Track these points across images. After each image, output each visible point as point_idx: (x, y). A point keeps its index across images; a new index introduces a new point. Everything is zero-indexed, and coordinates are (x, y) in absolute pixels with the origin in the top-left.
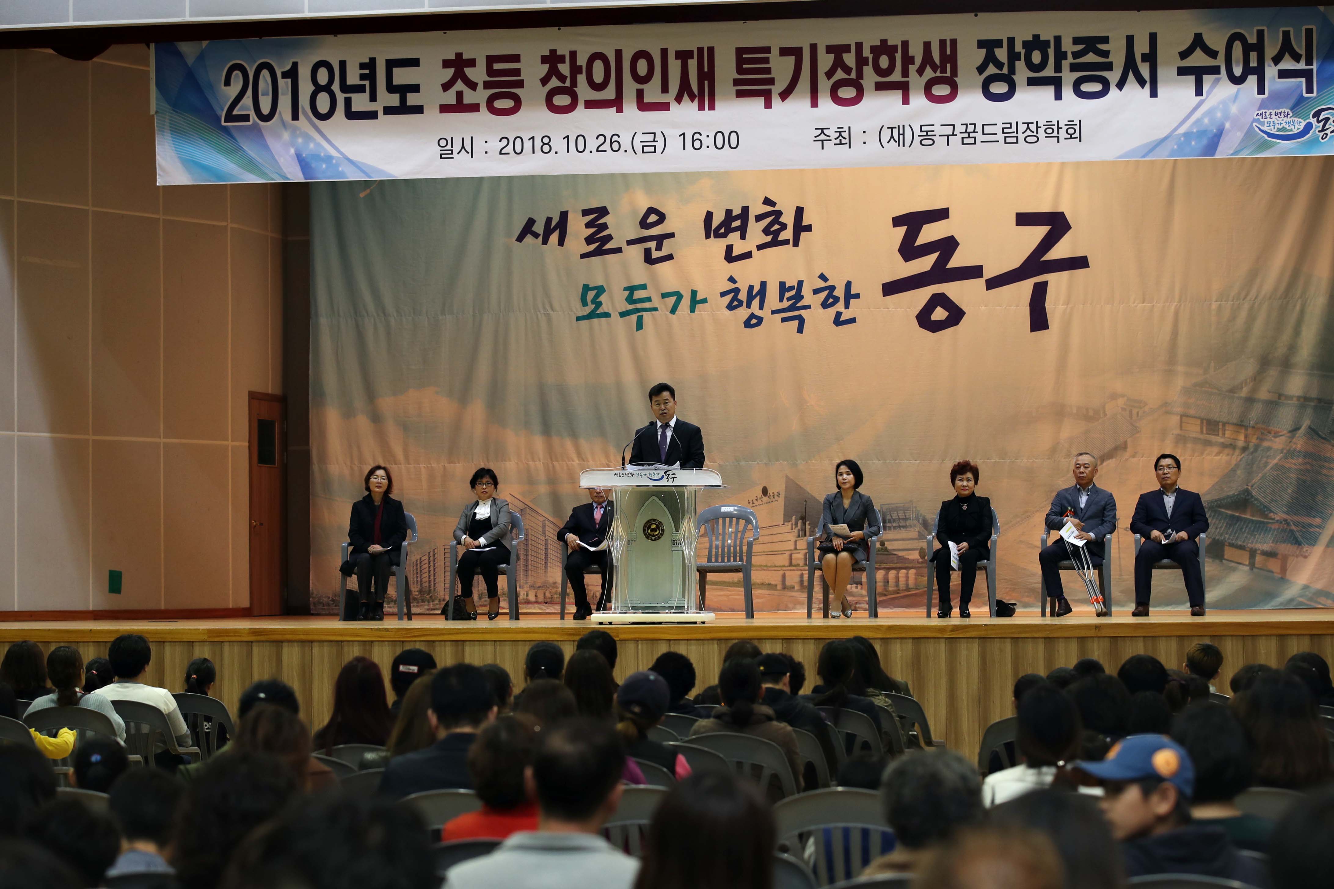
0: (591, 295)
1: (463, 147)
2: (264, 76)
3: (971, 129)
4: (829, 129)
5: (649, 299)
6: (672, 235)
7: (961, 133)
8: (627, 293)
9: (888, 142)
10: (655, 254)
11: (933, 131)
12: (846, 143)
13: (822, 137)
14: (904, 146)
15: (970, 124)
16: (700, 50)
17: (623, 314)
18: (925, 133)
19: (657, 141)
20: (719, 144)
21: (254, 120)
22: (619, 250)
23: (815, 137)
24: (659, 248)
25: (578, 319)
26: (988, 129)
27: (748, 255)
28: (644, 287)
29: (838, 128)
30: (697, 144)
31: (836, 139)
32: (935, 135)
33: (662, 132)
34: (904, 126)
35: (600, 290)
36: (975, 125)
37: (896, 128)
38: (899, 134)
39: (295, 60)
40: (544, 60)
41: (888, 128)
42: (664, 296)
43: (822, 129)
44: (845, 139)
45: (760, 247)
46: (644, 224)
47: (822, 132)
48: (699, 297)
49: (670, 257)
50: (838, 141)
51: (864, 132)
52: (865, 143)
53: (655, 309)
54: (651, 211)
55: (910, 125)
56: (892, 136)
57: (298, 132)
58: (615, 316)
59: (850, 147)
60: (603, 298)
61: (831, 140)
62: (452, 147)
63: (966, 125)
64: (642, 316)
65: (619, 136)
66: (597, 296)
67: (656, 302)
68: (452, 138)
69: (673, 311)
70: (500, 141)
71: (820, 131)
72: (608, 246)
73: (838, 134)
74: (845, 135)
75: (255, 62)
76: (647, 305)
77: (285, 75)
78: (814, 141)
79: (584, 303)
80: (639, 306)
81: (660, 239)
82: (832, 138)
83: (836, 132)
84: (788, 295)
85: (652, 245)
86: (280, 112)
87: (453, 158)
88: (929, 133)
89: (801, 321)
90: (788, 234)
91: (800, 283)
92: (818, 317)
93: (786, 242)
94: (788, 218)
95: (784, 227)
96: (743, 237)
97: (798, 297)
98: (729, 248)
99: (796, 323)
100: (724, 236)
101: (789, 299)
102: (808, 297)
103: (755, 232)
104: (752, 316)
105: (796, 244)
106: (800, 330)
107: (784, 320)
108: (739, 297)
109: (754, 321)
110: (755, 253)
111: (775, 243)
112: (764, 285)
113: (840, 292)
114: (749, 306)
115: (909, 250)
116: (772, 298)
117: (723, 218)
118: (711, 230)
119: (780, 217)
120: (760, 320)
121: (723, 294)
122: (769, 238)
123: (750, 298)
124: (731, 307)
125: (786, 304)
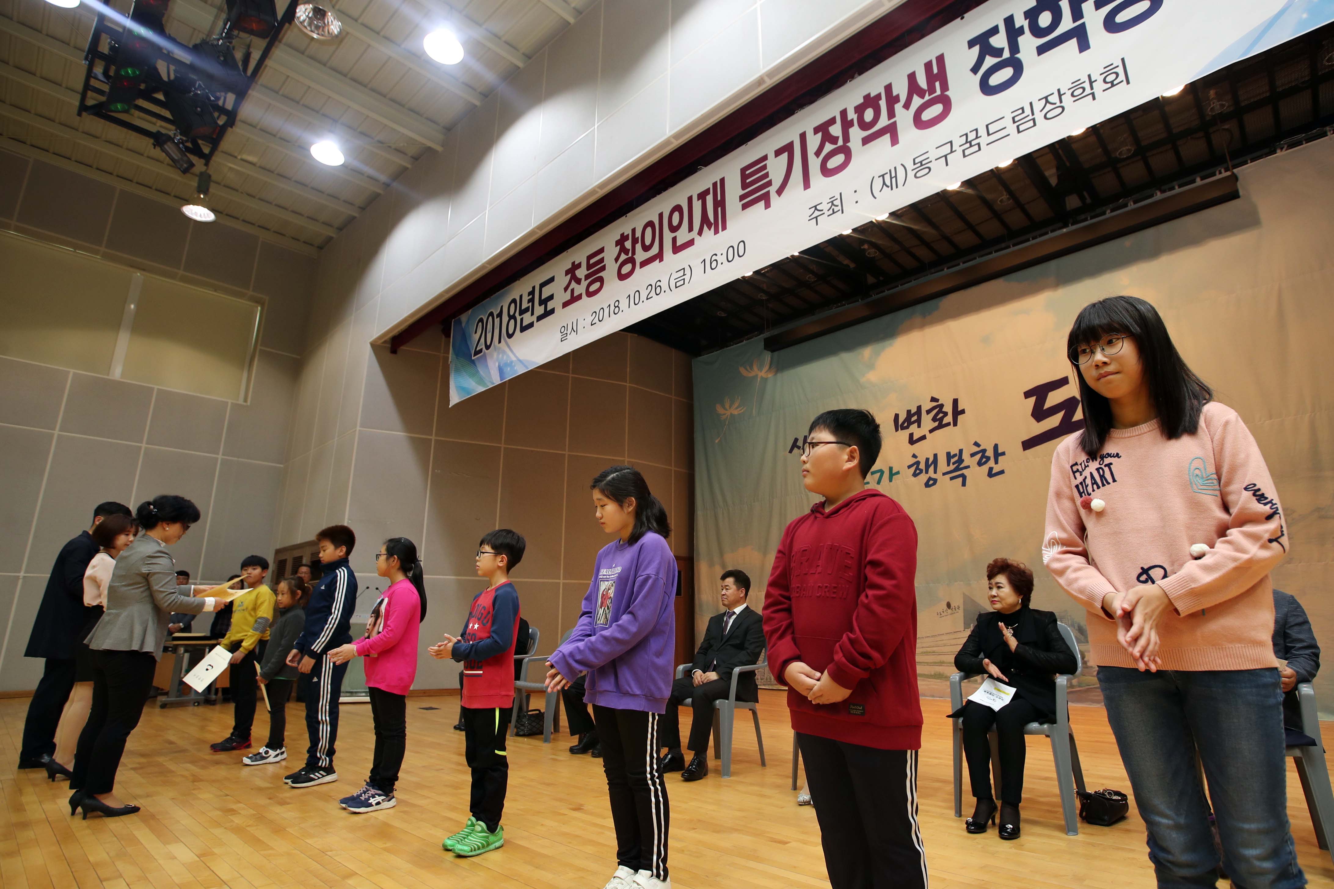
3: (972, 136)
4: (821, 203)
7: (961, 146)
9: (880, 191)
11: (928, 158)
12: (838, 210)
13: (816, 214)
14: (896, 187)
15: (971, 132)
16: (715, 184)
18: (919, 165)
21: (484, 351)
23: (810, 216)
26: (993, 127)
27: (923, 438)
29: (831, 199)
31: (829, 210)
32: (931, 162)
34: (896, 168)
36: (977, 130)
37: (887, 173)
38: (891, 178)
40: (617, 244)
41: (879, 177)
43: (816, 206)
44: (838, 206)
45: (930, 431)
48: (894, 471)
50: (831, 212)
51: (856, 192)
52: (857, 202)
55: (902, 165)
56: (884, 183)
59: (840, 214)
61: (823, 213)
63: (966, 134)
71: (814, 209)
73: (830, 205)
74: (837, 202)
78: (810, 220)
82: (825, 211)
83: (828, 203)
84: (953, 460)
86: (494, 341)
88: (924, 162)
89: (964, 477)
90: (949, 419)
91: (961, 451)
92: (976, 473)
93: (948, 424)
94: (948, 408)
95: (946, 414)
96: (919, 426)
97: (961, 460)
98: (911, 435)
99: (960, 479)
100: (907, 427)
101: (954, 464)
102: (967, 460)
103: (927, 422)
104: (930, 479)
105: (955, 424)
106: (964, 484)
107: (952, 479)
108: (920, 467)
109: (931, 482)
110: (928, 435)
111: (941, 426)
112: (935, 456)
113: (990, 453)
114: (927, 472)
115: (1039, 414)
116: (943, 465)
117: (905, 416)
118: (899, 425)
119: (942, 408)
120: (935, 481)
121: (909, 467)
122: (936, 424)
123: (927, 466)
124: (915, 475)
125: (952, 467)
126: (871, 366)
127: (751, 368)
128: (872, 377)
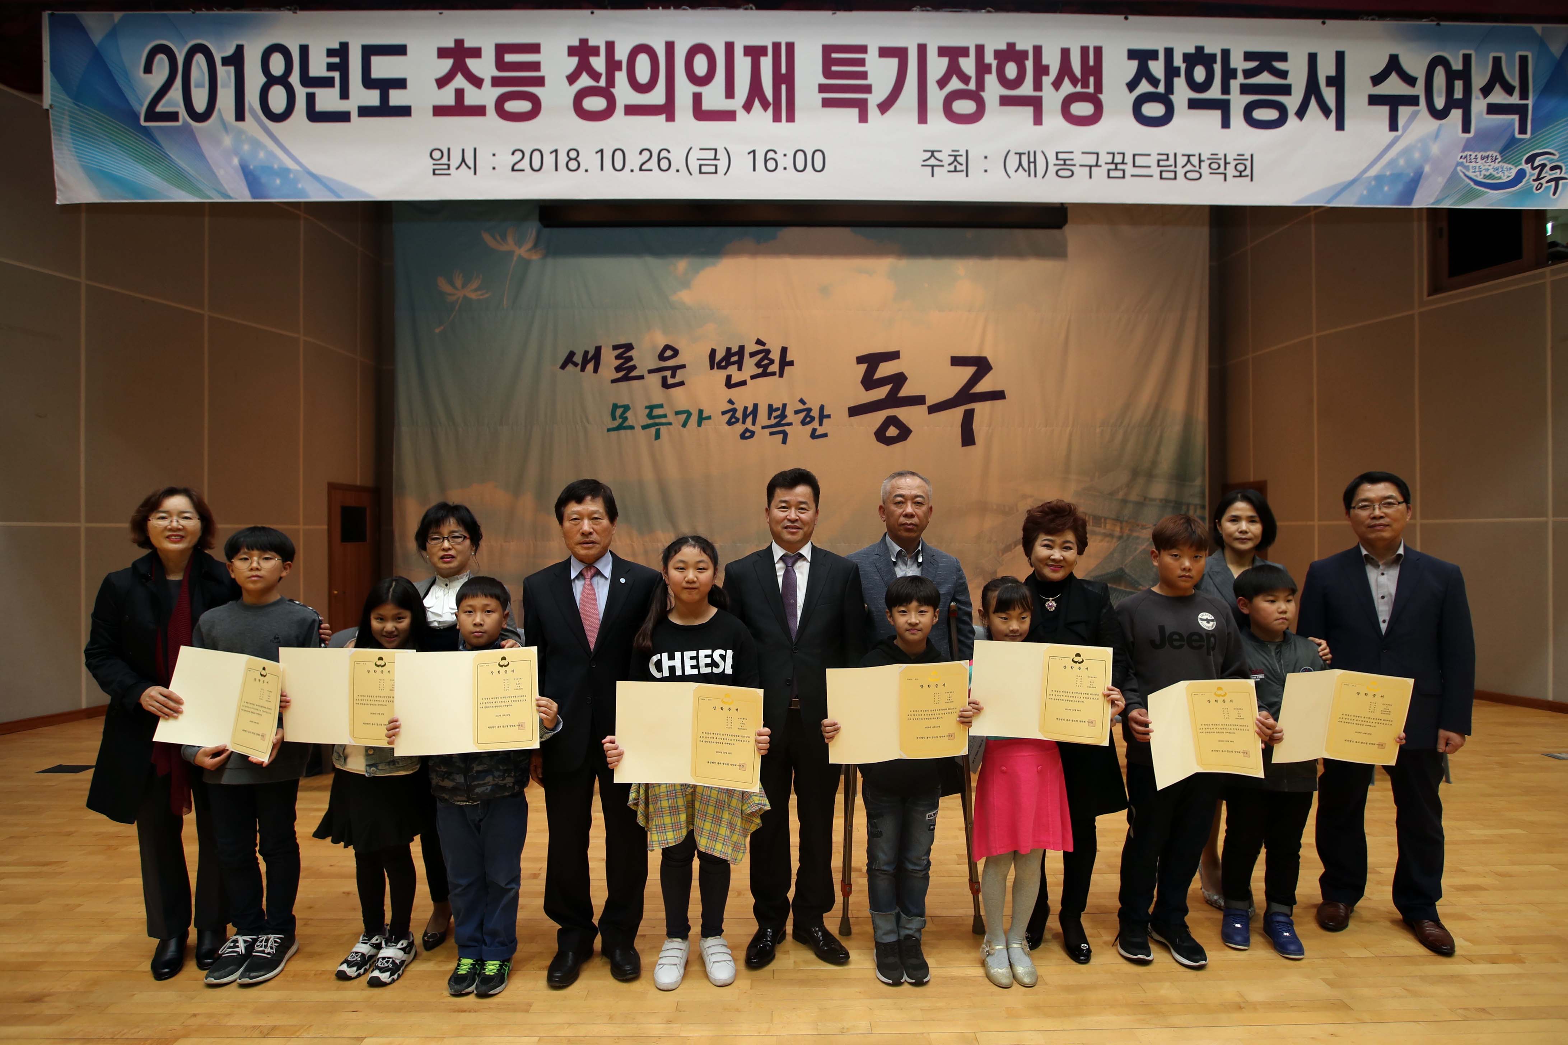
0: (619, 412)
1: (463, 160)
2: (198, 62)
3: (1118, 159)
4: (940, 151)
5: (665, 416)
6: (683, 366)
7: (1106, 163)
8: (647, 411)
9: (1016, 171)
10: (670, 381)
11: (1072, 160)
12: (962, 171)
13: (933, 162)
14: (1035, 176)
15: (1118, 153)
16: (777, 46)
17: (644, 427)
18: (1062, 162)
19: (719, 160)
20: (800, 166)
21: (185, 121)
22: (641, 377)
23: (924, 161)
24: (673, 376)
25: (609, 430)
26: (1139, 161)
27: (743, 383)
28: (661, 406)
29: (953, 151)
30: (771, 165)
31: (950, 164)
32: (1074, 165)
33: (725, 148)
34: (1035, 152)
35: (626, 408)
36: (1124, 154)
37: (1024, 154)
38: (1029, 162)
39: (240, 43)
40: (572, 51)
41: (1016, 153)
42: (677, 413)
43: (933, 152)
44: (961, 164)
45: (753, 377)
46: (662, 357)
47: (933, 155)
48: (705, 415)
49: (682, 383)
50: (952, 168)
51: (986, 157)
52: (986, 171)
53: (670, 424)
54: (667, 347)
55: (1043, 152)
56: (1020, 164)
57: (244, 137)
58: (638, 428)
59: (967, 176)
60: (629, 414)
61: (943, 166)
62: (449, 160)
63: (1114, 154)
64: (660, 429)
65: (669, 152)
66: (624, 412)
67: (671, 418)
68: (449, 150)
69: (684, 425)
70: (513, 154)
71: (929, 154)
72: (633, 374)
73: (952, 158)
74: (962, 160)
75: (186, 43)
76: (663, 420)
77: (226, 61)
78: (923, 166)
79: (614, 418)
80: (657, 421)
81: (674, 370)
82: (945, 163)
83: (950, 155)
84: (774, 414)
85: (668, 373)
86: (219, 111)
87: (449, 174)
88: (1068, 162)
89: (785, 435)
90: (775, 368)
91: (784, 406)
92: (798, 432)
93: (774, 374)
94: (775, 355)
95: (772, 362)
96: (740, 369)
97: (783, 416)
98: (729, 378)
99: (781, 436)
100: (725, 368)
101: (775, 418)
102: (790, 417)
103: (750, 365)
104: (747, 430)
105: (781, 375)
106: (784, 441)
107: (771, 434)
108: (737, 415)
109: (748, 434)
110: (749, 381)
111: (764, 374)
112: (756, 406)
113: (815, 413)
114: (744, 422)
115: (869, 382)
116: (763, 417)
117: (724, 354)
118: (714, 362)
119: (769, 354)
120: (753, 434)
121: (724, 413)
122: (760, 370)
123: (745, 416)
124: (729, 423)
125: (773, 421)
126: (686, 284)
127: (504, 237)
128: (685, 296)
